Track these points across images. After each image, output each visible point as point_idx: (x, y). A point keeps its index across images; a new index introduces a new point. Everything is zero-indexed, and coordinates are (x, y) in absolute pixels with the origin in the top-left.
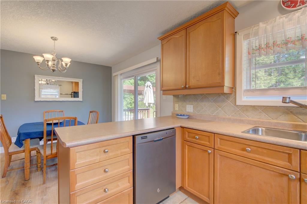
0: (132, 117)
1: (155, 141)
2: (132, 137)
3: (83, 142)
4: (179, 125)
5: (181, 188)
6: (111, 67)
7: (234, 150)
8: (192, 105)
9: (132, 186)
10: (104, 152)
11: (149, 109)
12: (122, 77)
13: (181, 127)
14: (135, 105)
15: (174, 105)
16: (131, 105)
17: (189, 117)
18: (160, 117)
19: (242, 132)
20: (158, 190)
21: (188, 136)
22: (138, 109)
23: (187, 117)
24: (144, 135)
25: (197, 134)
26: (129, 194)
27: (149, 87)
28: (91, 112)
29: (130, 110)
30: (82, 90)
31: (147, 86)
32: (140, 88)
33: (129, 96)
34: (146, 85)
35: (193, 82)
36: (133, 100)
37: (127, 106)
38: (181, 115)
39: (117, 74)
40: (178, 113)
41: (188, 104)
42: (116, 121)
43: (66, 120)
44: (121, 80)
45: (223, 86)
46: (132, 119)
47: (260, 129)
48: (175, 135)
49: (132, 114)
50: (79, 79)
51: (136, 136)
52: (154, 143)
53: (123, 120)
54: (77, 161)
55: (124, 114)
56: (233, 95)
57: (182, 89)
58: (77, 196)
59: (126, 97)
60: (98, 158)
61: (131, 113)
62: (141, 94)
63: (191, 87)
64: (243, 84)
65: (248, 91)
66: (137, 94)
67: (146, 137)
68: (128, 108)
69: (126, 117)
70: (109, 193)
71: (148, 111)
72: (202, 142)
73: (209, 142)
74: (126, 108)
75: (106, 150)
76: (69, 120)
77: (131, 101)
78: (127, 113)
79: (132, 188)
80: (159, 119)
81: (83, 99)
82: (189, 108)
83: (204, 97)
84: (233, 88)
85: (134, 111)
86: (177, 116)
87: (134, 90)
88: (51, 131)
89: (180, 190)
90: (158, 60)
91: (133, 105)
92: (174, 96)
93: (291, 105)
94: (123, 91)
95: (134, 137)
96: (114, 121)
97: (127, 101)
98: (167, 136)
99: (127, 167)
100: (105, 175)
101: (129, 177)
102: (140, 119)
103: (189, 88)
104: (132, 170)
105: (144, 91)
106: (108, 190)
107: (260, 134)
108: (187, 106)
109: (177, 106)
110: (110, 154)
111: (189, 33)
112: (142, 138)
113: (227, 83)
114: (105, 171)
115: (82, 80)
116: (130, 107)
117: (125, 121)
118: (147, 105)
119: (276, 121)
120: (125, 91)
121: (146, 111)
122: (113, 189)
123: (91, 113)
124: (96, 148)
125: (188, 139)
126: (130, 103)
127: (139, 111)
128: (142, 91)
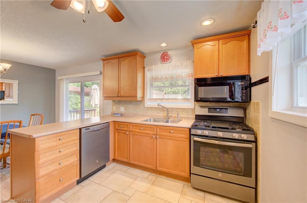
0: (78, 117)
1: (95, 131)
2: (79, 129)
3: (45, 134)
4: (112, 120)
5: (114, 160)
6: (55, 70)
7: (137, 130)
8: (124, 107)
9: (79, 160)
10: (60, 139)
11: (96, 110)
12: (67, 81)
13: (114, 121)
14: (81, 105)
15: (113, 107)
16: (77, 106)
17: (122, 115)
18: (103, 116)
19: (141, 121)
20: (97, 161)
21: (118, 127)
22: (85, 110)
23: (120, 115)
24: (87, 128)
25: (122, 125)
26: (76, 165)
27: (96, 89)
28: (32, 115)
29: (76, 111)
30: (18, 92)
31: (94, 89)
32: (86, 90)
33: (74, 96)
34: (92, 88)
35: (122, 93)
36: (80, 100)
37: (72, 106)
38: (116, 114)
39: (63, 78)
40: (115, 113)
41: (121, 106)
42: (61, 121)
43: (10, 124)
44: (67, 83)
45: (137, 97)
46: (78, 118)
47: (152, 119)
48: (109, 126)
49: (78, 115)
50: (13, 80)
51: (82, 129)
52: (94, 132)
53: (68, 120)
54: (40, 146)
55: (70, 115)
56: (143, 101)
57: (117, 97)
58: (40, 168)
59: (70, 97)
60: (54, 144)
61: (77, 113)
62: (88, 94)
63: (122, 96)
64: (148, 96)
65: (150, 99)
66: (83, 95)
67: (89, 129)
68: (73, 109)
69: (72, 118)
70: (62, 165)
71: (94, 111)
72: (124, 129)
73: (127, 128)
74: (71, 109)
75: (61, 139)
76: (8, 124)
77: (77, 101)
78: (72, 114)
79: (79, 161)
80: (102, 117)
81: (18, 102)
82: (122, 109)
83: (130, 102)
84: (143, 97)
85: (80, 112)
86: (114, 114)
87: (81, 92)
88: (5, 133)
89: (113, 162)
90: (101, 73)
91: (79, 105)
92: (113, 101)
93: (160, 107)
94: (68, 92)
95: (80, 129)
96: (59, 122)
97: (71, 101)
98: (103, 127)
99: (76, 148)
100: (60, 154)
101: (76, 154)
102: (87, 118)
103: (120, 97)
104: (79, 150)
105: (91, 92)
106: (62, 163)
107: (152, 121)
108: (121, 107)
109: (114, 107)
110: (64, 141)
111: (120, 62)
112: (86, 129)
113: (139, 95)
114: (60, 152)
115: (17, 81)
116: (76, 107)
117: (71, 121)
118: (94, 106)
119: (159, 115)
120: (70, 91)
121: (93, 111)
122: (65, 163)
123: (32, 117)
124: (53, 138)
125: (118, 128)
126: (76, 103)
127: (86, 112)
128: (89, 92)
